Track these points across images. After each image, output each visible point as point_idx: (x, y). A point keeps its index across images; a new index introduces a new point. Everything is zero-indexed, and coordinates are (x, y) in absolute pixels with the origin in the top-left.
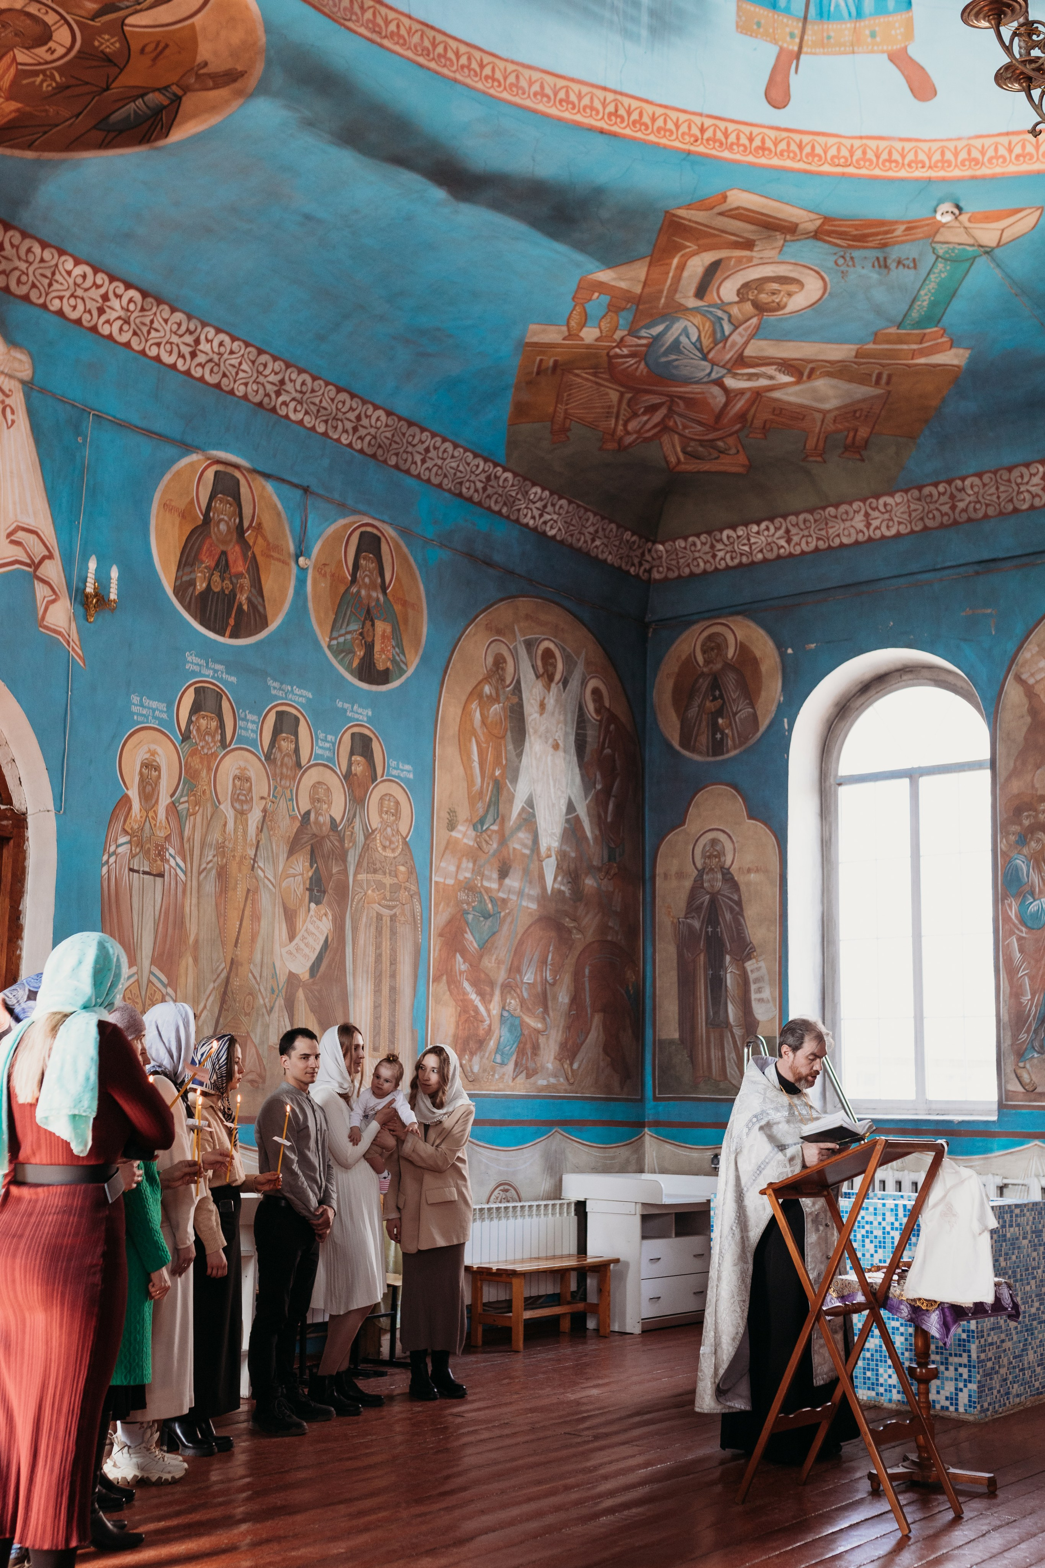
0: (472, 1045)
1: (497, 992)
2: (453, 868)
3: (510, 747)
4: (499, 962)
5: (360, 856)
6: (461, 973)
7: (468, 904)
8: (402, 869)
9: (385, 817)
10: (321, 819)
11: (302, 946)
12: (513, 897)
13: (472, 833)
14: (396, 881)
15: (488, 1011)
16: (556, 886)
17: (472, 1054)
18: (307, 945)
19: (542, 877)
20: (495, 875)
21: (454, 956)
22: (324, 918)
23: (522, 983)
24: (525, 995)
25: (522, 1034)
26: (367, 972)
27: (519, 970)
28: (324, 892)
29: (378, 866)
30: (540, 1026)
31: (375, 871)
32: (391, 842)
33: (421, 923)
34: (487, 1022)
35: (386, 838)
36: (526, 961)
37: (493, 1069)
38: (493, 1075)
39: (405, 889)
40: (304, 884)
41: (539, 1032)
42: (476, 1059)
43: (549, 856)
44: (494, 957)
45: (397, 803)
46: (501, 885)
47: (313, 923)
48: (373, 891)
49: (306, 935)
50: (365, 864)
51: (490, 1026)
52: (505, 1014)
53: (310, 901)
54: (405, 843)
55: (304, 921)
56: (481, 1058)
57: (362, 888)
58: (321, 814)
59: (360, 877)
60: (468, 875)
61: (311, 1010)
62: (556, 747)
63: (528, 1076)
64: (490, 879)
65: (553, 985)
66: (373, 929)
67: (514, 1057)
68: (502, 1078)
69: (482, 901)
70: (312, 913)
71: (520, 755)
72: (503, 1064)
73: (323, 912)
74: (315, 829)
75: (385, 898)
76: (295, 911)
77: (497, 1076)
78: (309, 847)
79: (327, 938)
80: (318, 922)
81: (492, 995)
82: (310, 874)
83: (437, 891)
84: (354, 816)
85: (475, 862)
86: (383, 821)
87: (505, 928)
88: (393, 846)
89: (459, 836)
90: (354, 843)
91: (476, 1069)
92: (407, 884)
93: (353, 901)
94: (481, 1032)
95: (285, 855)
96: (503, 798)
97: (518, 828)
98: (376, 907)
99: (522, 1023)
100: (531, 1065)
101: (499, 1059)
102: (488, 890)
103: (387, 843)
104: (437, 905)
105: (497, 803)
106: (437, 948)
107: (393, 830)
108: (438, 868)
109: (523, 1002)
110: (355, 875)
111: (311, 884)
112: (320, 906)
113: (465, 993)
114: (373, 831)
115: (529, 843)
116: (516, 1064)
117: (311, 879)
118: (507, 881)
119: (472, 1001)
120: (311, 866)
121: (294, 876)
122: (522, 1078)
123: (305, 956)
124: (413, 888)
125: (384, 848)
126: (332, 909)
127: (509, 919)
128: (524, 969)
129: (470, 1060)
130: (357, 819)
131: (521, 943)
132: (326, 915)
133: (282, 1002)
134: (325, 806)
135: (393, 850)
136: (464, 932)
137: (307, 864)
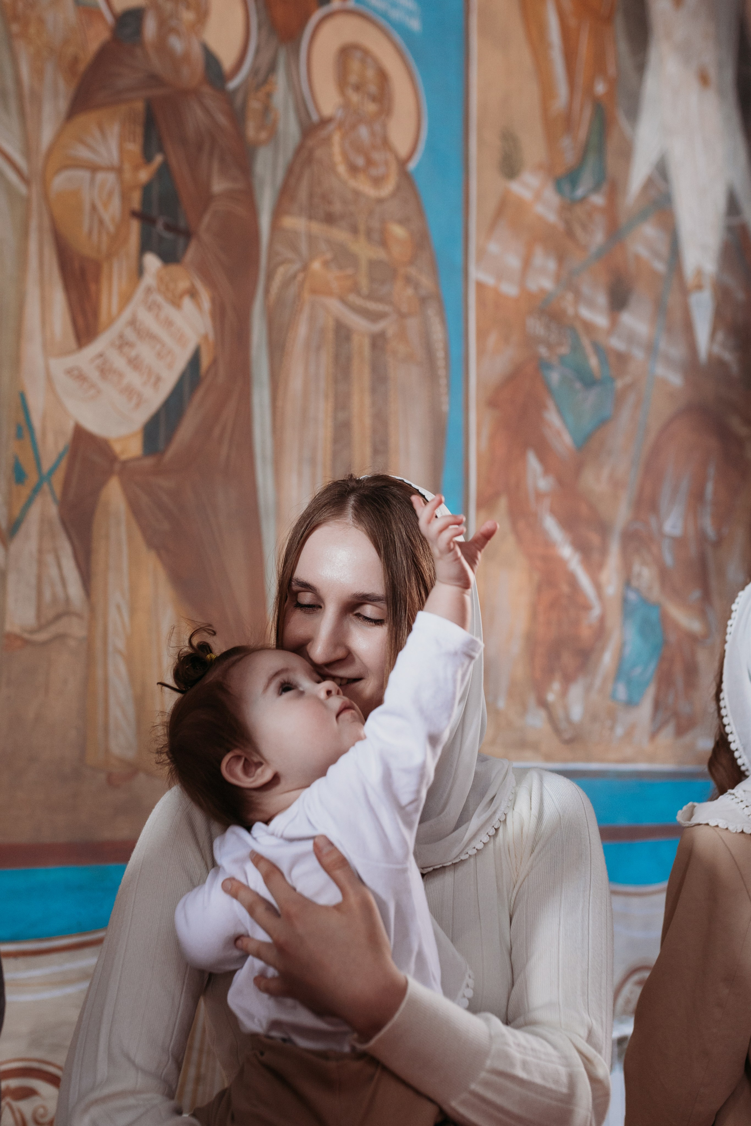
0: (567, 659)
1: (615, 548)
2: (514, 262)
3: (623, 46)
4: (616, 484)
5: (290, 171)
6: (539, 496)
7: (550, 347)
8: (398, 231)
9: (355, 97)
10: (177, 44)
11: (119, 362)
12: (639, 354)
13: (550, 195)
14: (380, 254)
15: (598, 586)
16: (717, 349)
17: (568, 680)
18: (135, 363)
19: (688, 327)
20: (602, 299)
21: (523, 455)
22: (187, 303)
23: (662, 535)
24: (668, 559)
25: (665, 643)
26: (313, 462)
27: (653, 507)
28: (188, 235)
29: (337, 207)
30: (695, 626)
31: (330, 219)
32: (370, 162)
33: (447, 366)
34: (596, 612)
35: (359, 149)
36: (666, 489)
37: (612, 716)
38: (612, 728)
39: (408, 280)
40: (125, 197)
41: (693, 639)
42: (576, 691)
43: (699, 287)
44: (605, 473)
45: (383, 76)
46: (614, 322)
47: (152, 307)
48: (326, 264)
49: (130, 335)
50: (303, 194)
51: (602, 619)
52: (632, 596)
53: (145, 247)
54: (405, 175)
55: (126, 299)
56: (588, 689)
57: (295, 248)
58: (174, 30)
59: (290, 222)
60: (547, 284)
61: (151, 544)
62: (704, 79)
63: (680, 731)
64: (591, 304)
65: (718, 544)
66: (326, 358)
67: (651, 692)
68: (629, 734)
69: (576, 347)
70: (149, 279)
71: (641, 67)
72: (631, 704)
73: (183, 285)
74: (157, 64)
75: (355, 289)
76: (98, 266)
77: (619, 731)
78: (139, 106)
79: (195, 361)
80: (168, 310)
81: (604, 551)
82: (144, 175)
83: (481, 303)
84: (272, 68)
85: (561, 258)
86: (347, 105)
87: (625, 415)
88: (374, 172)
89: (526, 195)
90: (273, 133)
91: (577, 712)
92: (412, 271)
93: (270, 277)
94: (585, 632)
95: (63, 105)
96: (612, 144)
97: (642, 215)
98: (335, 305)
99: (664, 618)
100: (684, 708)
101: (622, 692)
102: (589, 327)
103: (360, 161)
104: (482, 335)
105: (601, 150)
106: (486, 432)
107: (373, 134)
108: (482, 253)
109: (664, 574)
110: (277, 213)
111: (146, 199)
112: (174, 269)
113: (548, 544)
114: (324, 122)
115: (664, 249)
116: (657, 705)
117: (147, 189)
118: (627, 318)
119: (562, 562)
120: (148, 157)
121: (94, 169)
122: (666, 736)
123: (129, 391)
124: (426, 282)
125: (353, 169)
126: (211, 283)
127: (631, 399)
128: (664, 502)
129: (564, 693)
130: (280, 79)
131: (656, 451)
132: (193, 293)
133: (53, 510)
134: (188, 16)
135: (377, 181)
136: (541, 407)
137: (134, 148)
